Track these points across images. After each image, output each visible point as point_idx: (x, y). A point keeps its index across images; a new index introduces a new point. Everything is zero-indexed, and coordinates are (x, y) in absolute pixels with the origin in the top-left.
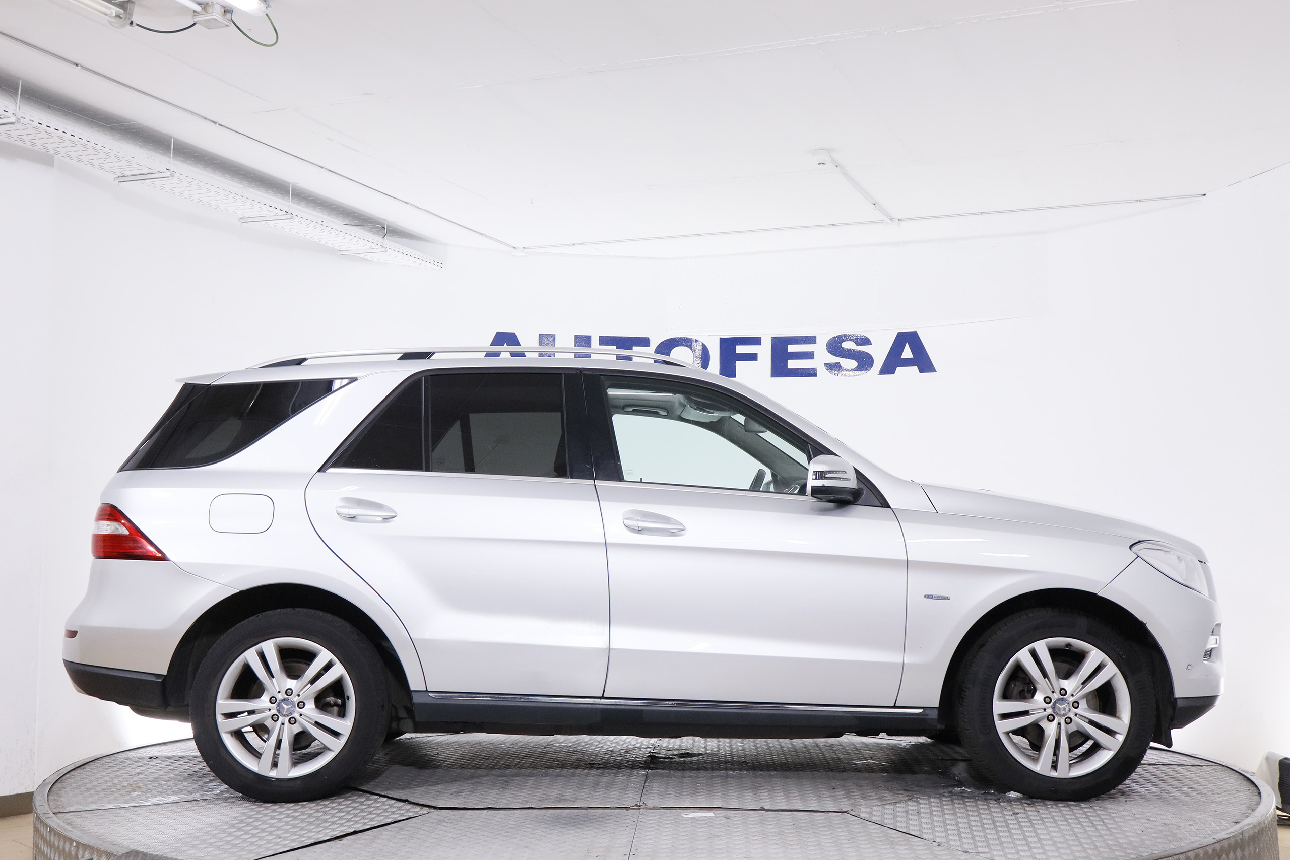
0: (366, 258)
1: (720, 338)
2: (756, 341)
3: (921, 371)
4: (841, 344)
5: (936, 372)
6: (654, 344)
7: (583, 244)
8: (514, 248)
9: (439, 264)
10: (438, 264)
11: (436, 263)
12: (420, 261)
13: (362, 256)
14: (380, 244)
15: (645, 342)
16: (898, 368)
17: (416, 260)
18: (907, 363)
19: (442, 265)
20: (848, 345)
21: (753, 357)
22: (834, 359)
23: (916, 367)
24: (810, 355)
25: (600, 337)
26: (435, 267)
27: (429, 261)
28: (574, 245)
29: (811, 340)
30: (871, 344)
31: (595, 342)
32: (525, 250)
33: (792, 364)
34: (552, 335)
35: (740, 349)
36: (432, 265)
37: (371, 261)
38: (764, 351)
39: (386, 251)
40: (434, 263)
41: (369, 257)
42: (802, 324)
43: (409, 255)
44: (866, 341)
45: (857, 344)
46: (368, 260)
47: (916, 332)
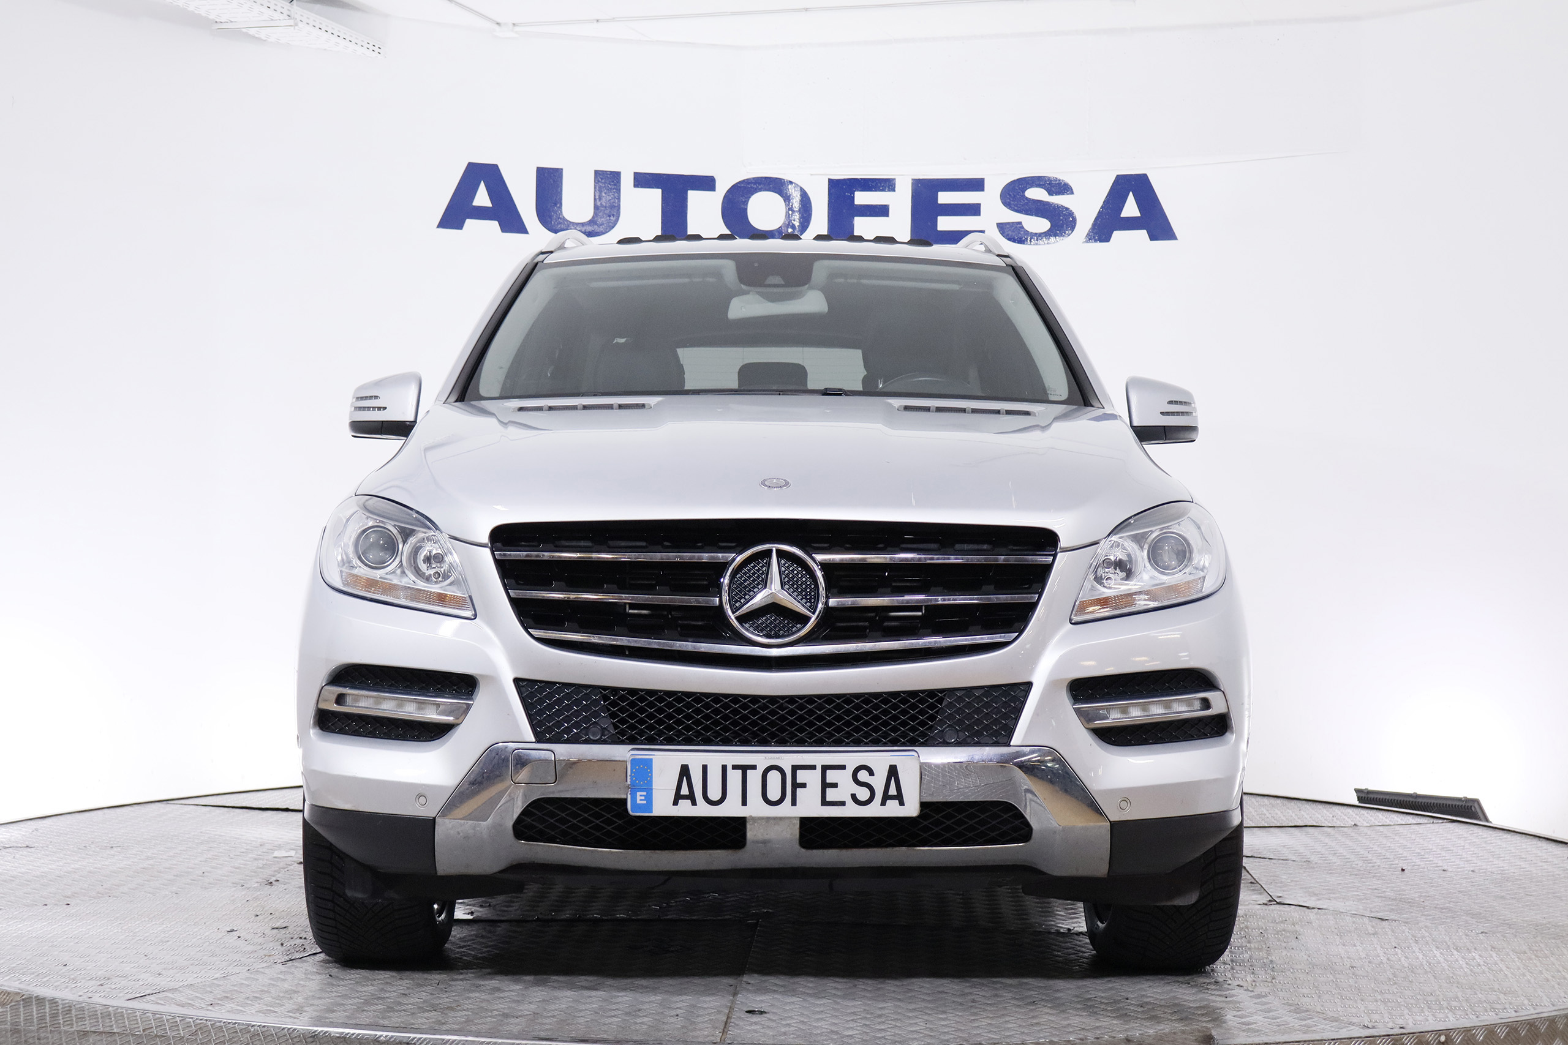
0: (257, 36)
1: (829, 179)
2: (885, 184)
3: (1153, 237)
4: (1024, 192)
5: (1176, 239)
6: (723, 187)
7: (613, 20)
8: (498, 24)
9: (376, 49)
10: (374, 48)
11: (370, 46)
12: (346, 43)
13: (252, 32)
14: (286, 12)
15: (706, 183)
16: (1115, 232)
17: (340, 40)
18: (1131, 224)
19: (379, 50)
20: (1035, 194)
21: (882, 211)
22: (1012, 217)
23: (1145, 231)
24: (973, 210)
25: (635, 173)
26: (369, 53)
27: (360, 43)
28: (598, 21)
29: (977, 185)
30: (1072, 193)
31: (627, 181)
32: (517, 29)
33: (945, 223)
34: (558, 169)
35: (862, 198)
36: (364, 50)
37: (265, 41)
38: (900, 202)
39: (296, 25)
40: (368, 46)
41: (263, 34)
42: (965, 159)
43: (330, 32)
44: (1062, 188)
45: (1050, 193)
46: (259, 39)
47: (1145, 176)
